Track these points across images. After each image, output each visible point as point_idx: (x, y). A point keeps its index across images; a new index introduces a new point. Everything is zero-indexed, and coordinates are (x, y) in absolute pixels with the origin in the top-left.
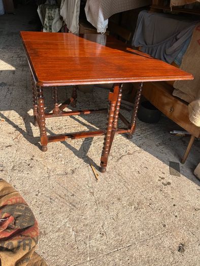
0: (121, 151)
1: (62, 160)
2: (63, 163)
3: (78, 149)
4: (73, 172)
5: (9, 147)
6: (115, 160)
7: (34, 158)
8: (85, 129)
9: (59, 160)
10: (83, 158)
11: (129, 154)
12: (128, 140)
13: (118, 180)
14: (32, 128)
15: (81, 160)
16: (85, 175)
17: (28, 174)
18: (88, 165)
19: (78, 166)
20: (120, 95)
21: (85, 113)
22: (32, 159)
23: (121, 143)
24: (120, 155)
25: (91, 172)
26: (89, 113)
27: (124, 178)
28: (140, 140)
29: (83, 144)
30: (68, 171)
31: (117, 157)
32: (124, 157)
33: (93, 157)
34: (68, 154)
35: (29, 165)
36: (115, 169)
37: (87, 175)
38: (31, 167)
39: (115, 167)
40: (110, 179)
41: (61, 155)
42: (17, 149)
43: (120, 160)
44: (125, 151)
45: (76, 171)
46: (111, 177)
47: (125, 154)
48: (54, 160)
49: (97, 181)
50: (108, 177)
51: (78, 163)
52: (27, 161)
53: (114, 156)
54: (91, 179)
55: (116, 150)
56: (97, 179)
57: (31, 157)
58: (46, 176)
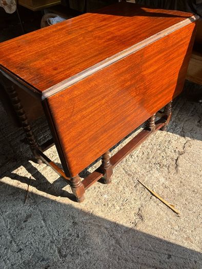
0: (168, 152)
1: (113, 205)
2: (118, 208)
4: (141, 217)
5: (30, 220)
6: (172, 171)
7: (76, 220)
9: (110, 206)
11: (181, 154)
14: (39, 170)
16: (158, 214)
17: (87, 253)
19: (138, 203)
22: (75, 223)
23: (160, 141)
24: (172, 159)
25: (162, 205)
28: (176, 126)
30: (133, 218)
31: (172, 165)
32: (179, 160)
33: (146, 180)
34: (114, 191)
35: (78, 237)
36: (184, 185)
37: (161, 213)
38: (84, 238)
39: (181, 182)
40: (191, 204)
41: (106, 196)
42: (43, 216)
43: (180, 168)
44: (173, 151)
45: (143, 214)
46: (190, 201)
47: (177, 156)
48: (103, 209)
49: (179, 216)
50: (187, 203)
51: (136, 198)
52: (71, 229)
53: (167, 166)
54: (170, 216)
55: (162, 154)
56: (177, 214)
57: (72, 221)
58: (113, 242)
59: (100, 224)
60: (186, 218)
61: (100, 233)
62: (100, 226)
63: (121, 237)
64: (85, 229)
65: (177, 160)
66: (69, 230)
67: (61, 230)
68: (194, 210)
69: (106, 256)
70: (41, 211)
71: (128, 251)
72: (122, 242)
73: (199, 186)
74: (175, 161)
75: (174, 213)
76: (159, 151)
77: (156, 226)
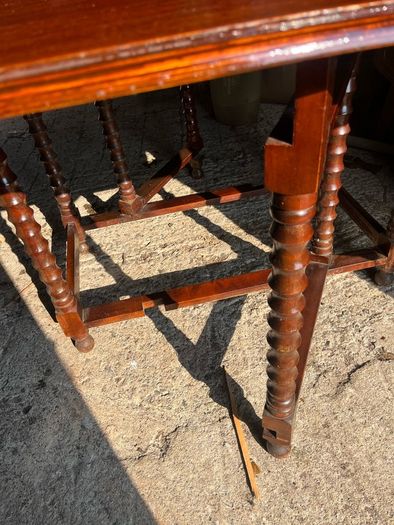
0: (352, 339)
1: (134, 389)
2: (137, 400)
3: (194, 338)
4: (166, 449)
6: (327, 386)
7: (49, 379)
8: (225, 252)
9: (125, 387)
10: (207, 379)
12: (376, 292)
13: (339, 499)
15: (201, 389)
16: (207, 466)
17: (15, 451)
18: (225, 411)
19: (186, 414)
20: (342, 131)
21: (224, 199)
22: (42, 384)
23: (350, 304)
24: (349, 359)
25: (232, 450)
26: (236, 196)
27: (370, 492)
29: (213, 314)
30: (148, 440)
31: (337, 375)
32: (364, 371)
33: (243, 374)
34: (157, 362)
35: (26, 411)
36: (328, 437)
37: (215, 469)
38: (32, 420)
39: (326, 425)
40: (309, 492)
41: (134, 364)
42: (9, 342)
43: (350, 390)
44: (366, 341)
45: (176, 444)
46: (313, 484)
47: (368, 358)
48: (108, 387)
49: (251, 503)
50: (300, 484)
51: (188, 402)
52: (27, 391)
53: (322, 369)
54: (231, 489)
55: (330, 338)
56: (253, 494)
57: (42, 376)
58: (72, 462)
59: (78, 412)
60: (268, 518)
61: (64, 428)
62: (75, 415)
63: (93, 463)
64: (48, 405)
65: (359, 367)
66: (23, 391)
67: (13, 384)
68: (304, 514)
69: (37, 480)
70: (14, 333)
71: (80, 501)
72: (87, 474)
73: (372, 462)
74: (352, 366)
75: (245, 488)
76: (328, 327)
77: (179, 489)
